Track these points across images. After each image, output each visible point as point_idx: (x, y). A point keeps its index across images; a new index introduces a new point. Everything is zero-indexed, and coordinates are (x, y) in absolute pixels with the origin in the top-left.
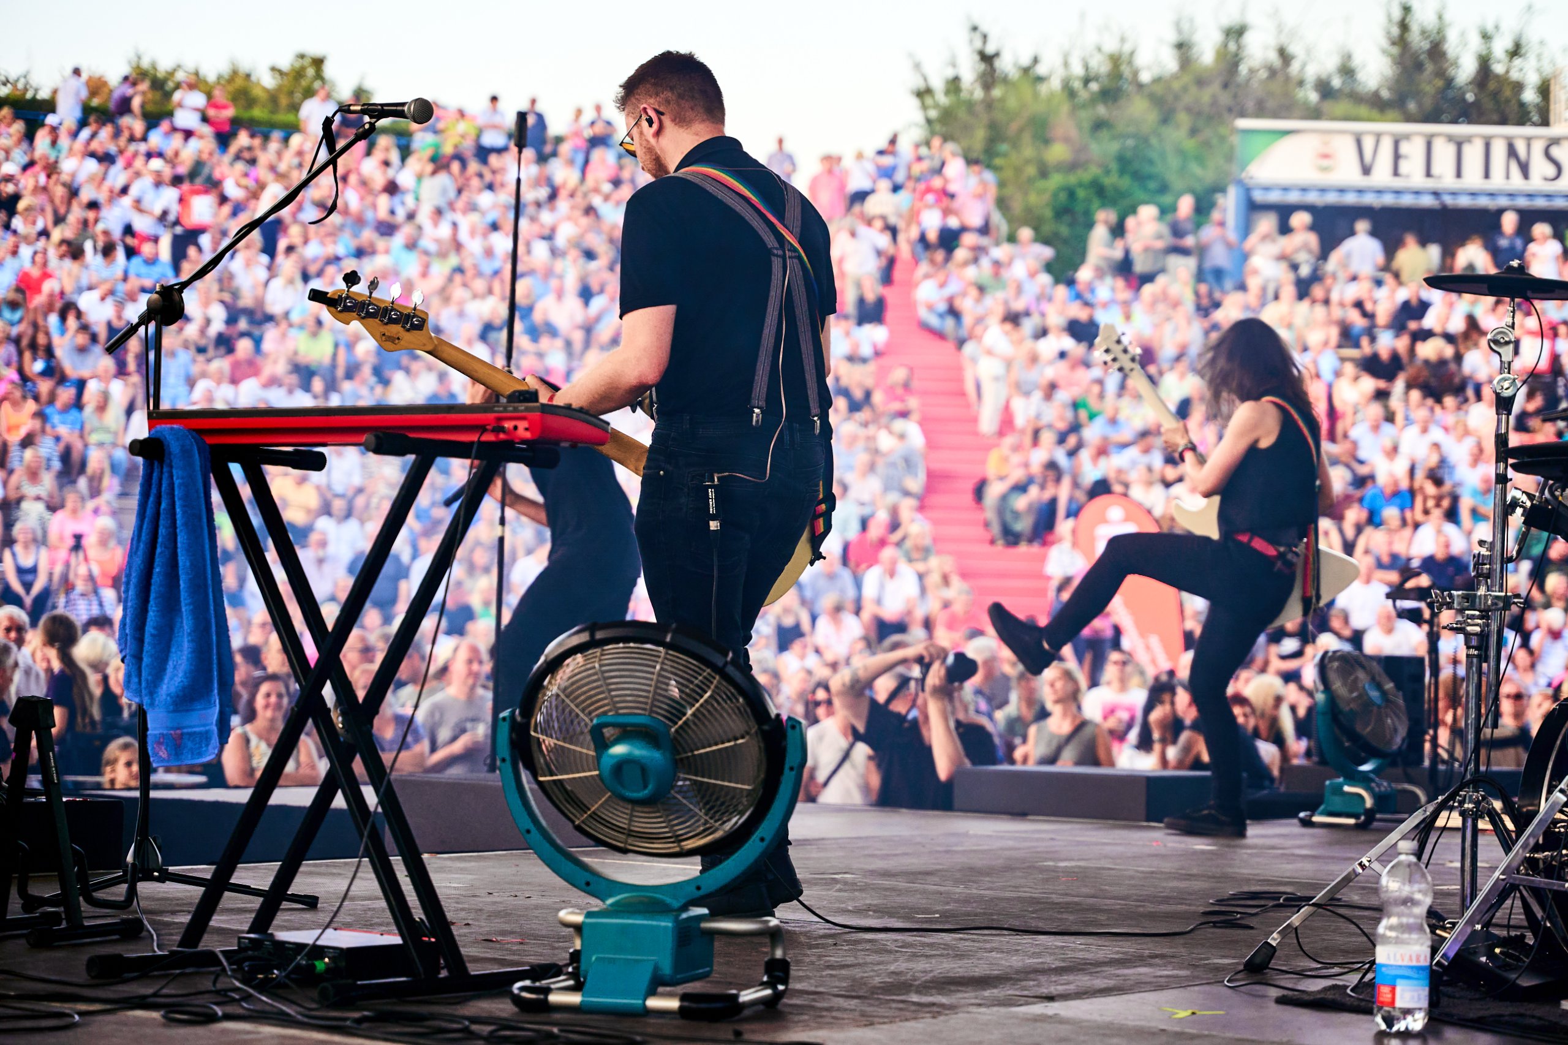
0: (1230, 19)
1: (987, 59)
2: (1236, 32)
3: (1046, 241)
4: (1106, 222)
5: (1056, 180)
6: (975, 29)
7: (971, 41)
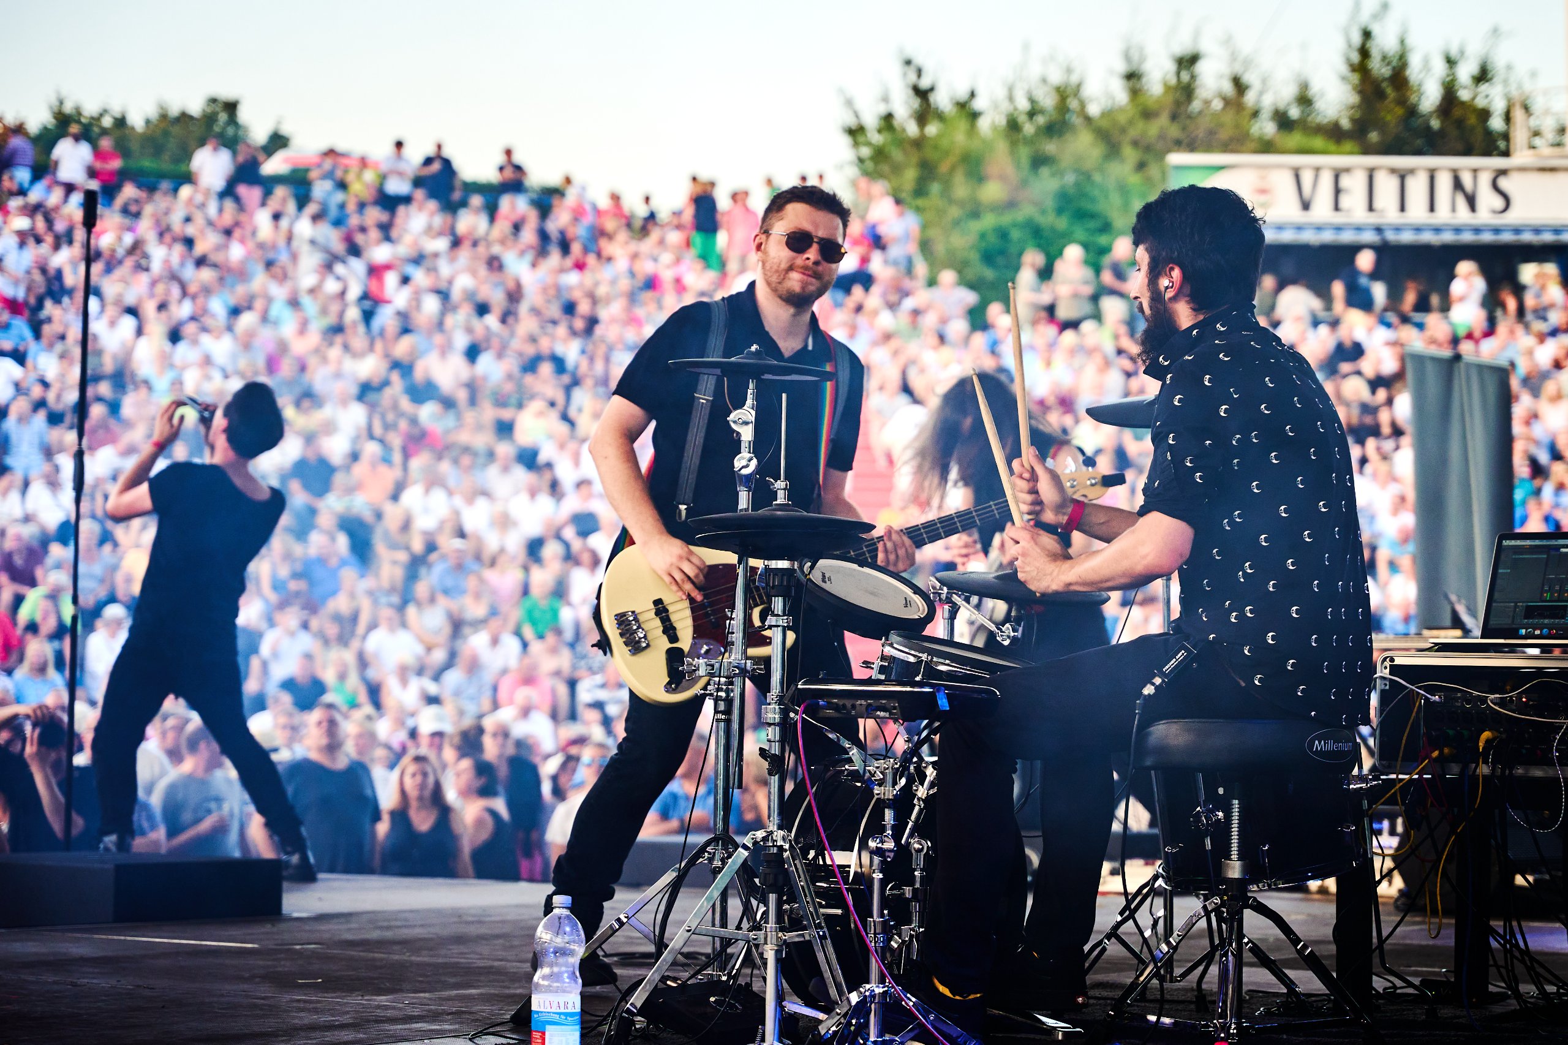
0: (1182, 46)
1: (922, 94)
2: (1188, 62)
3: (972, 286)
4: (1033, 265)
5: (988, 221)
6: (908, 62)
7: (905, 74)
